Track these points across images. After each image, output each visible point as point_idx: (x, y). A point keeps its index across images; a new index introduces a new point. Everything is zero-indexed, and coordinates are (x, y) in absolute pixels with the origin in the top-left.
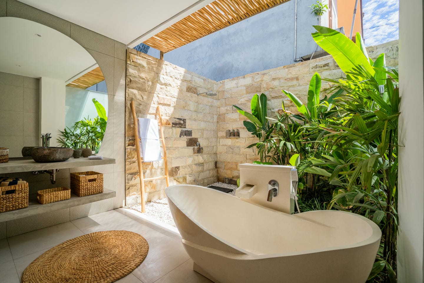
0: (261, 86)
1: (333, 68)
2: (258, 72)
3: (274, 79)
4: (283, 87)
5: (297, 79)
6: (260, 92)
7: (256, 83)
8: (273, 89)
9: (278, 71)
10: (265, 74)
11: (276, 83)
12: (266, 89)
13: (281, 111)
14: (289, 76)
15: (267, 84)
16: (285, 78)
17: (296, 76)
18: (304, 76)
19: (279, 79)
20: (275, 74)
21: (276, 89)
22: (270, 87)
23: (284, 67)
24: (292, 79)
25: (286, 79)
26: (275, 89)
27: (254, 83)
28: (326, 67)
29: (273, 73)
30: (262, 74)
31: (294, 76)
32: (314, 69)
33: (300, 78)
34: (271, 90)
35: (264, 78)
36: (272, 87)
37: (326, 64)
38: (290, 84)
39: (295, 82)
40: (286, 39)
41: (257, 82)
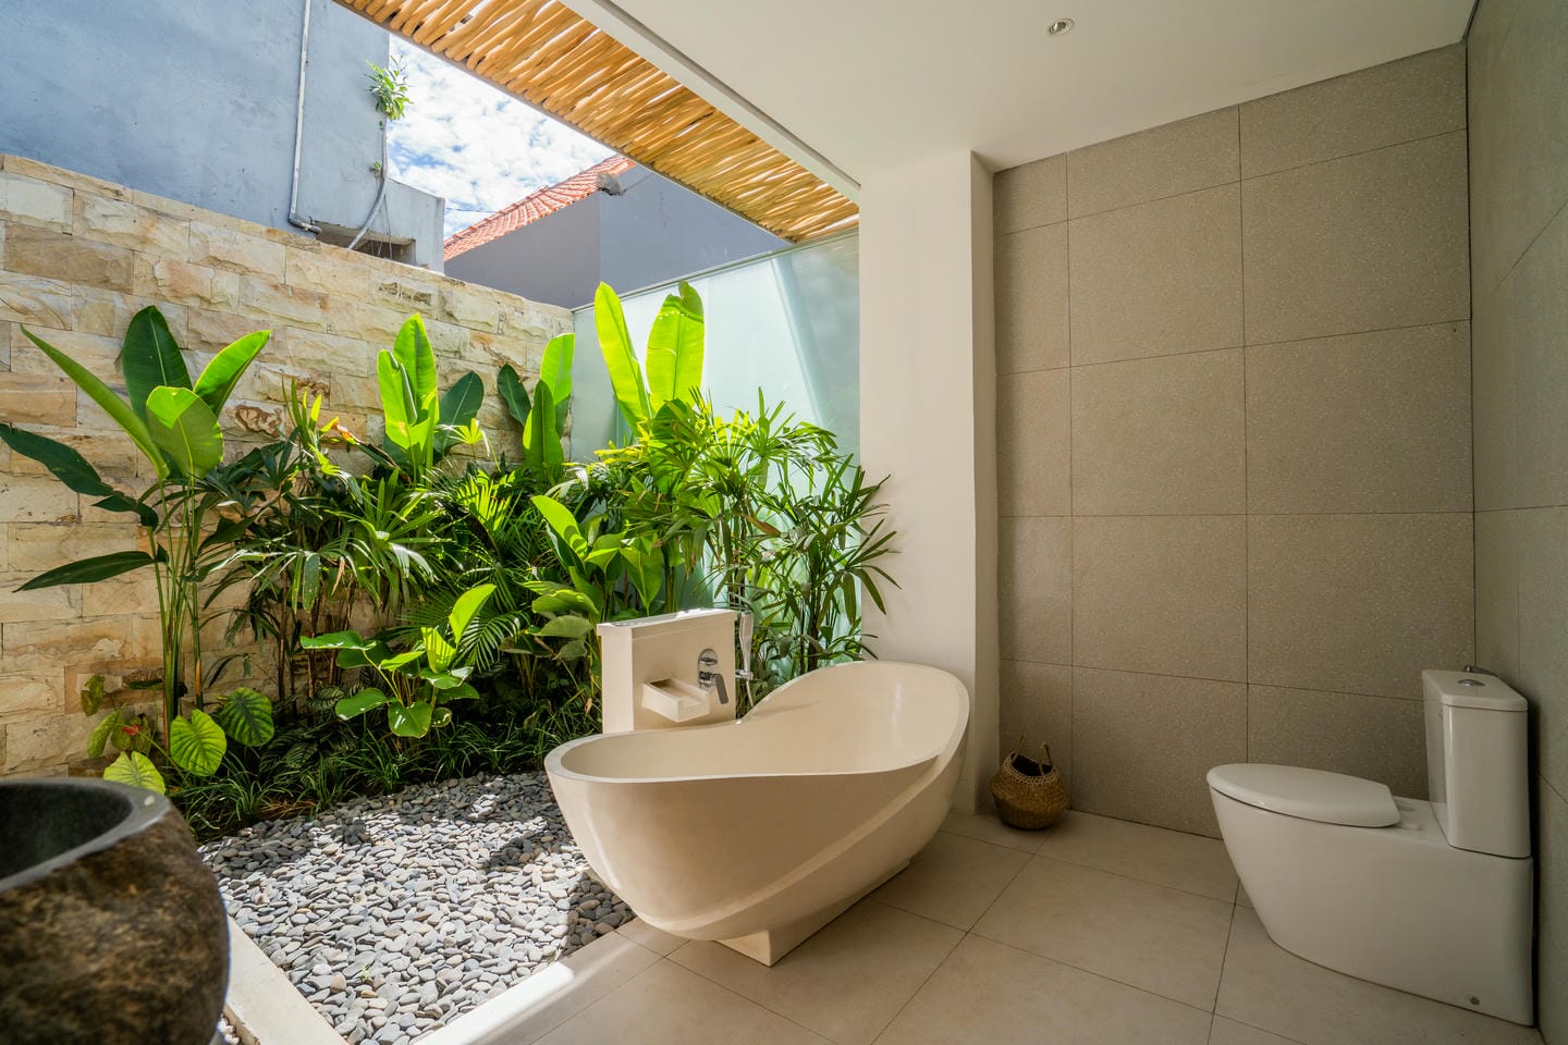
0: (130, 266)
1: (436, 313)
2: (119, 187)
3: (216, 262)
4: (261, 311)
5: (323, 302)
6: (125, 290)
7: (96, 237)
8: (205, 306)
9: (240, 236)
10: (166, 215)
11: (227, 283)
12: (165, 292)
13: (253, 414)
14: (292, 280)
15: (172, 266)
16: (275, 282)
17: (320, 290)
18: (349, 304)
19: (244, 271)
20: (225, 240)
21: (223, 309)
22: (197, 291)
23: (269, 231)
24: (304, 296)
25: (276, 287)
26: (221, 308)
27: (77, 229)
28: (422, 305)
29: (214, 231)
30: (147, 209)
31: (312, 288)
32: (384, 295)
33: (331, 304)
34: (194, 303)
35: (153, 230)
36: (208, 296)
37: (423, 295)
38: (295, 310)
39: (313, 313)
40: (253, 110)
41: (110, 235)
